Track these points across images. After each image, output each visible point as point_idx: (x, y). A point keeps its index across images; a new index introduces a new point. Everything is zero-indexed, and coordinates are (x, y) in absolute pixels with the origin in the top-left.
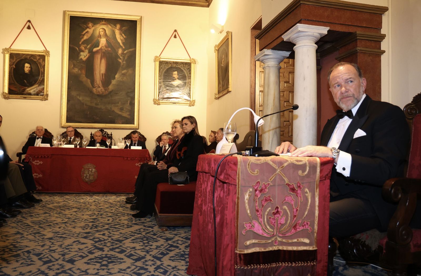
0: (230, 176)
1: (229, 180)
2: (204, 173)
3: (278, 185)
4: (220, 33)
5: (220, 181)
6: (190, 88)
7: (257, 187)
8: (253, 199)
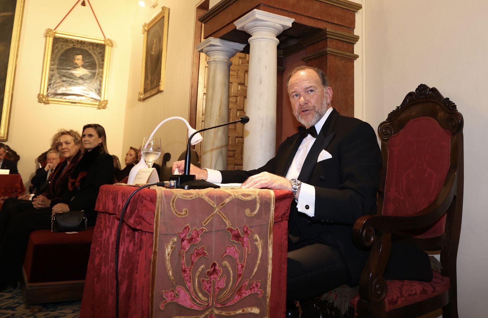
0: (143, 219)
1: (142, 225)
2: (107, 215)
3: (216, 231)
4: (152, 8)
5: (129, 226)
6: (101, 82)
7: (184, 235)
8: (177, 254)
